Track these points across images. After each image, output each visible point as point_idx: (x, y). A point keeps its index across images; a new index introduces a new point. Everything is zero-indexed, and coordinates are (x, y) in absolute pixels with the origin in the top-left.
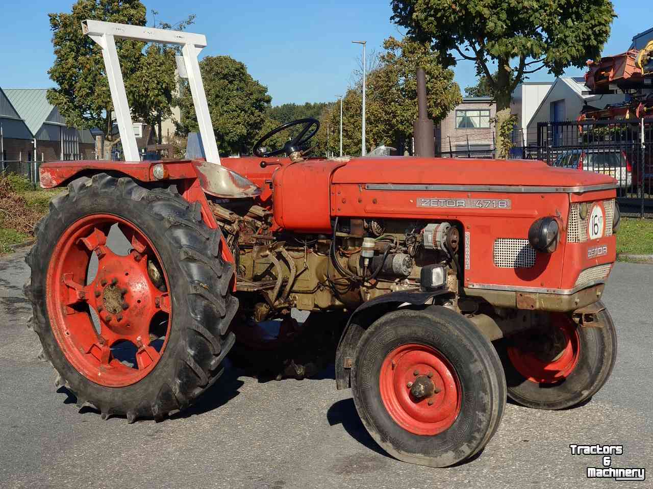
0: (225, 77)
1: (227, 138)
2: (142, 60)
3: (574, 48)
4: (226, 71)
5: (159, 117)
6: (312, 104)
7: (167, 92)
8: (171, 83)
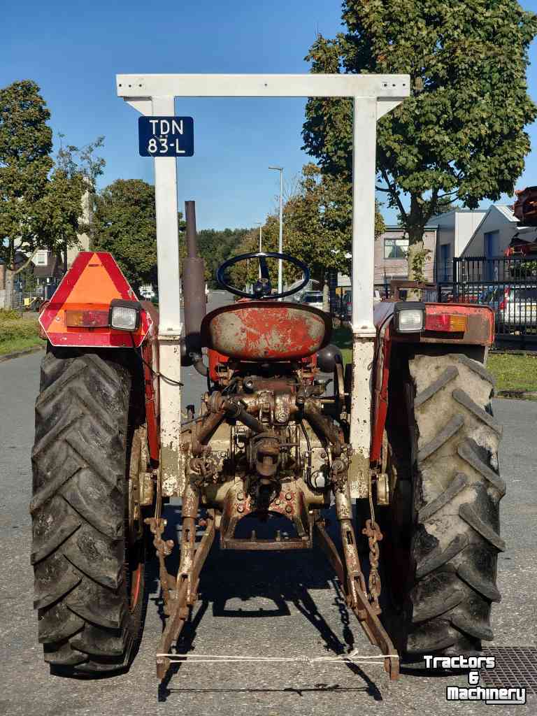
0: (137, 203)
1: (138, 269)
2: (48, 186)
3: (486, 183)
4: (137, 197)
5: (64, 244)
6: (233, 230)
7: (72, 220)
8: (78, 210)
